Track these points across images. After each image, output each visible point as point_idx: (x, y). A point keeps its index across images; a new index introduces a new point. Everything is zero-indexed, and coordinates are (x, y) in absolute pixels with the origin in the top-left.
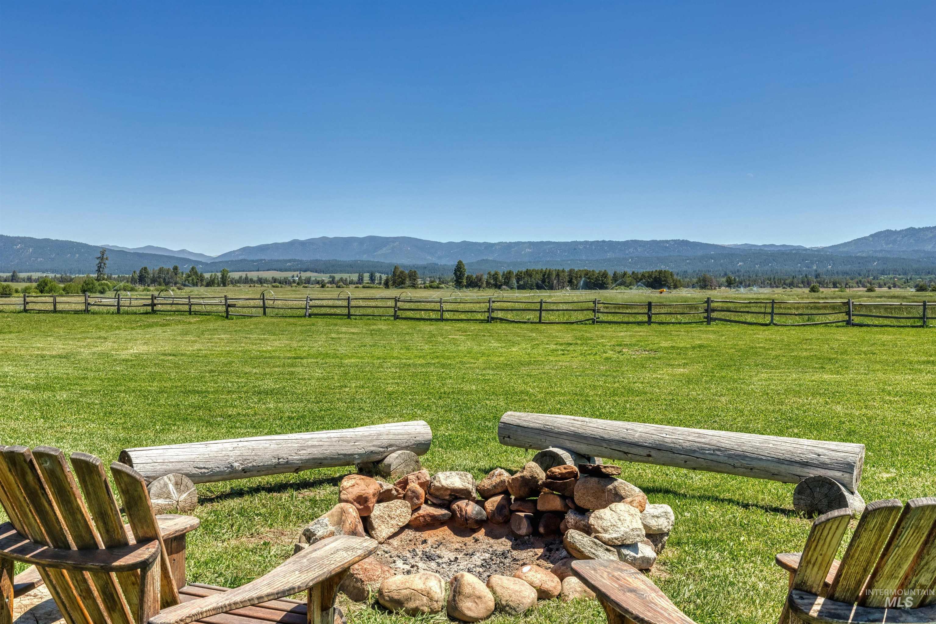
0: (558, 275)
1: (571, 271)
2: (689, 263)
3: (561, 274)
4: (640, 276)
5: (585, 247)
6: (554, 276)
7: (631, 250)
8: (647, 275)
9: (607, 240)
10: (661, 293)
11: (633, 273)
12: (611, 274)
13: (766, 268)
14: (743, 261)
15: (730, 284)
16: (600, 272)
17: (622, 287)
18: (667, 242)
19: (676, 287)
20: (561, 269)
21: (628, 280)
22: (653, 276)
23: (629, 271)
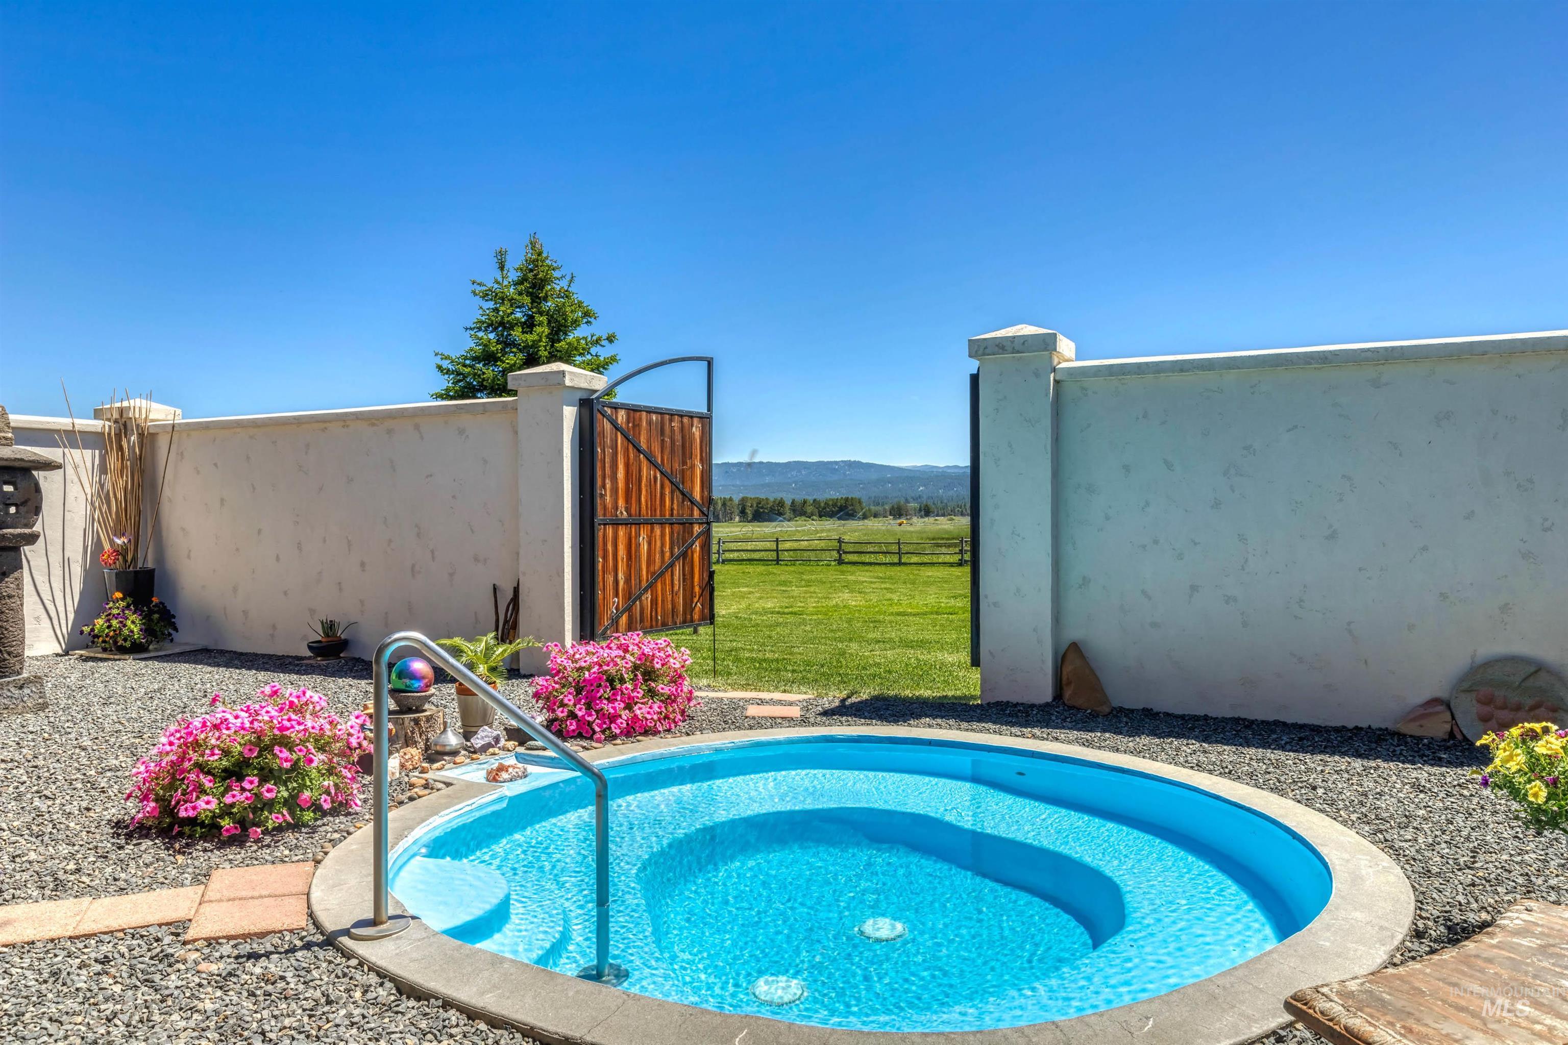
0: (724, 504)
1: (743, 500)
2: (863, 488)
3: (728, 504)
4: (822, 505)
5: (738, 470)
6: (720, 505)
7: (794, 473)
8: (831, 503)
9: (765, 461)
10: (900, 525)
11: (815, 500)
12: (788, 503)
13: (951, 493)
14: (925, 486)
15: (926, 512)
16: (776, 499)
17: (803, 518)
18: (836, 463)
19: (865, 517)
20: (728, 497)
21: (809, 509)
22: (839, 504)
23: (810, 499)
